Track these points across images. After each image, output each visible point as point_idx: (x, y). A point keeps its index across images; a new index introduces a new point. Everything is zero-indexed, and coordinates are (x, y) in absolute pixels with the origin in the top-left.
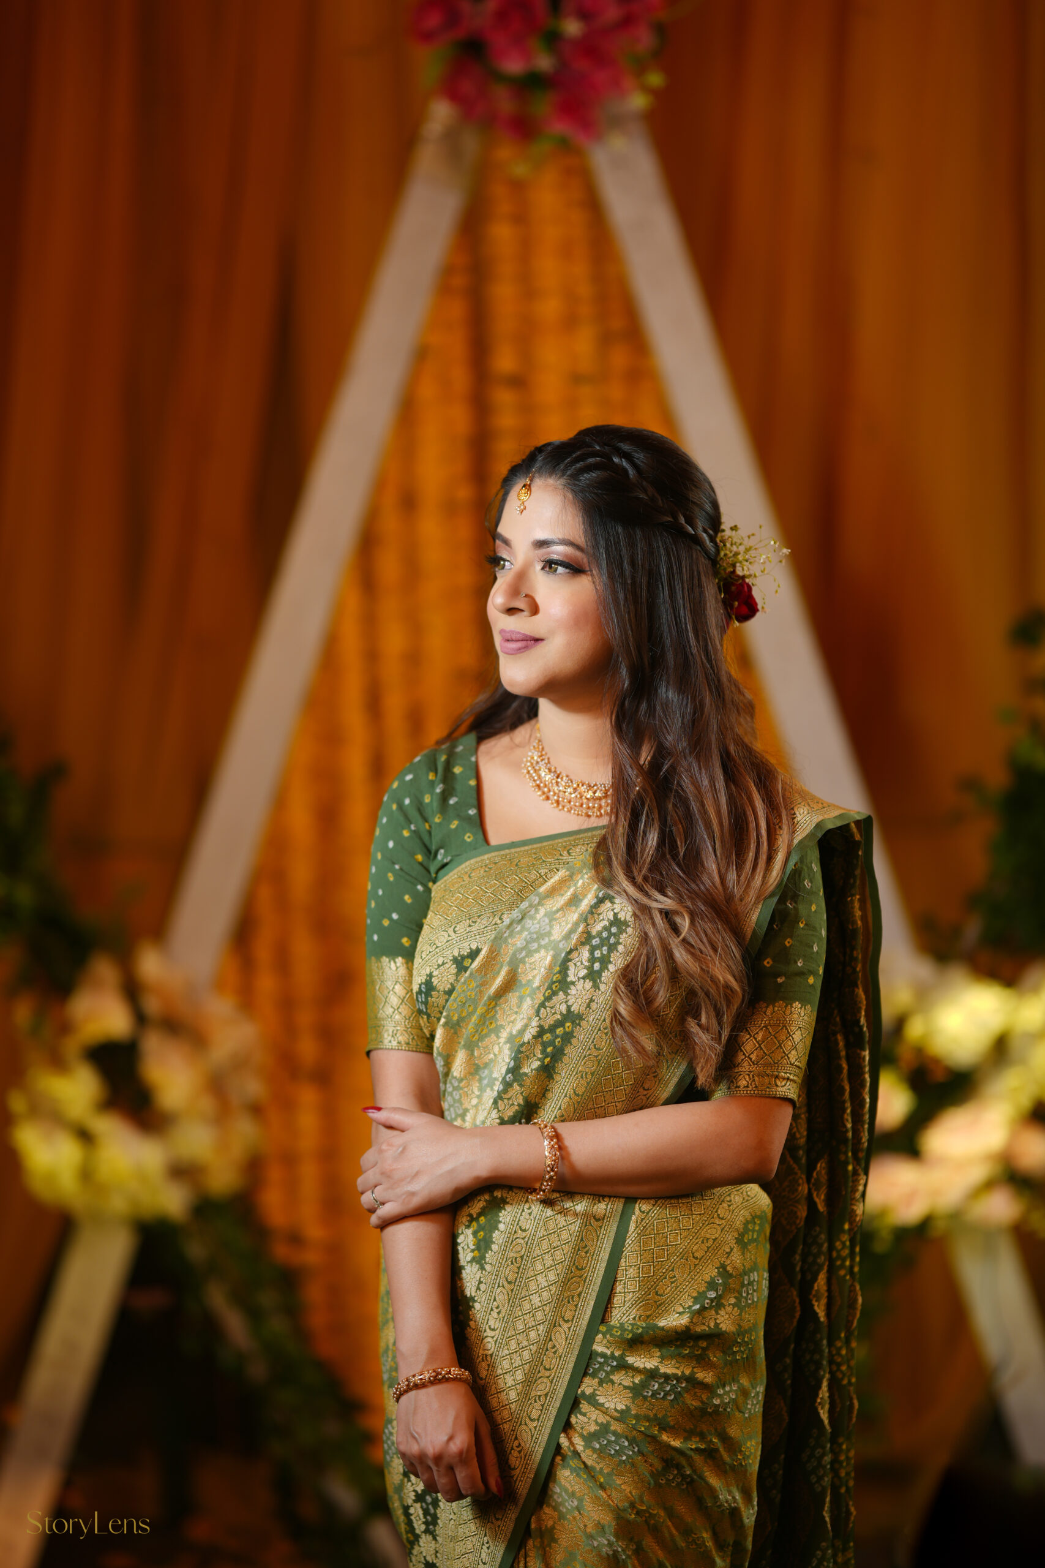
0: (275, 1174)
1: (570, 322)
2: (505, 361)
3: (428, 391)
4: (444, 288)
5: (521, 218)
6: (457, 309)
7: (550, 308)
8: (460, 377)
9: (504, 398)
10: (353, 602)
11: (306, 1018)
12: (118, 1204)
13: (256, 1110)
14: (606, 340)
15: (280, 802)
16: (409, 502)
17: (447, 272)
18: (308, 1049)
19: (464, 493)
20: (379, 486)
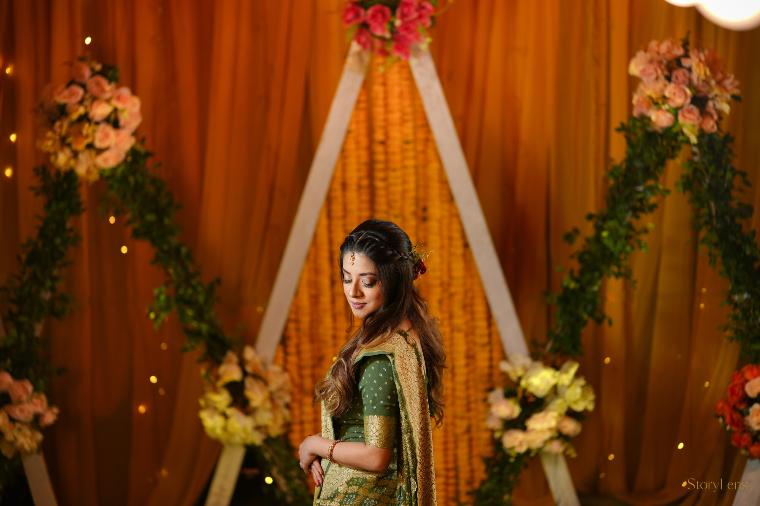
0: (296, 428)
1: (403, 122)
2: (379, 136)
3: (351, 146)
4: (357, 108)
5: (384, 84)
6: (362, 116)
7: (395, 116)
8: (364, 141)
9: (379, 149)
10: (324, 222)
11: (307, 372)
12: (238, 439)
13: (288, 406)
14: (415, 128)
15: (297, 294)
16: (344, 186)
17: (358, 102)
18: (308, 383)
19: (365, 182)
20: (333, 179)
